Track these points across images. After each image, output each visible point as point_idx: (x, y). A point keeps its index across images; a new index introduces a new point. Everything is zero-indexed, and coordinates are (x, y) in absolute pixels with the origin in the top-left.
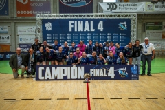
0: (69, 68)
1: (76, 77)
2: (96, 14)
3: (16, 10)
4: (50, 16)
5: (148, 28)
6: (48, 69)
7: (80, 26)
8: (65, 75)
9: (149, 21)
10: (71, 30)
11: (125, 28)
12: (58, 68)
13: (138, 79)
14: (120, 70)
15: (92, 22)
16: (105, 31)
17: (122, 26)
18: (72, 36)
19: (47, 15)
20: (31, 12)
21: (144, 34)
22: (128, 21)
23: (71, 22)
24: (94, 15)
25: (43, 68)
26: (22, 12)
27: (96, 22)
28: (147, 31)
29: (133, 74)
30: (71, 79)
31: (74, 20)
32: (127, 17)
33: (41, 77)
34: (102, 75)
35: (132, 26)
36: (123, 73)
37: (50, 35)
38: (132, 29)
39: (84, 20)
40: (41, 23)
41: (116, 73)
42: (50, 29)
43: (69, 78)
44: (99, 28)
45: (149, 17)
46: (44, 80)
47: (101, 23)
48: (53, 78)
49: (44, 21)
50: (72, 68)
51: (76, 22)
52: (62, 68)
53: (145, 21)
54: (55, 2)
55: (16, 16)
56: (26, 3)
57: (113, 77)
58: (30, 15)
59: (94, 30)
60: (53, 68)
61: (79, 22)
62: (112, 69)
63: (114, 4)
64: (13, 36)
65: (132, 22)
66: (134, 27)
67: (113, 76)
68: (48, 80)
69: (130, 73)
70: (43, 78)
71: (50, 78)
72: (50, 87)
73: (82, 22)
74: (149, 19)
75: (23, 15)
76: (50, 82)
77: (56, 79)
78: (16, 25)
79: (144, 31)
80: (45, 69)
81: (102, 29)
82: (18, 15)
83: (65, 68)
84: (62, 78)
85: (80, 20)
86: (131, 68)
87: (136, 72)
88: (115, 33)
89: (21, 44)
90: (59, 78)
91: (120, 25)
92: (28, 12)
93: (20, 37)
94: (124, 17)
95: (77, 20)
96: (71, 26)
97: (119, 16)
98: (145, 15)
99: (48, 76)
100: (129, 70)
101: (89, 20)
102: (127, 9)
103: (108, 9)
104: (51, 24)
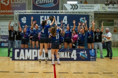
0: (39, 50)
2: (62, 11)
4: (25, 12)
6: (22, 51)
8: (36, 56)
9: (103, 19)
10: (41, 23)
12: (30, 50)
13: (95, 60)
15: (58, 17)
19: (22, 12)
20: (11, 11)
22: (87, 17)
23: (41, 17)
24: (60, 12)
25: (18, 50)
26: (4, 11)
31: (44, 15)
32: (86, 14)
33: (16, 58)
34: (66, 56)
35: (90, 20)
41: (78, 55)
42: (25, 22)
45: (103, 16)
46: (19, 60)
47: (66, 18)
48: (26, 59)
51: (45, 17)
52: (34, 51)
53: (100, 19)
54: (29, 4)
56: (7, 4)
57: (75, 59)
58: (10, 13)
59: (60, 23)
60: (26, 51)
61: (48, 17)
62: (74, 52)
63: (76, 5)
65: (90, 17)
66: (92, 21)
67: (75, 57)
68: (22, 60)
69: (89, 55)
70: (18, 58)
71: (24, 59)
72: (23, 65)
74: (104, 17)
75: (5, 13)
77: (28, 60)
79: (100, 27)
80: (20, 51)
83: (36, 51)
84: (33, 59)
85: (49, 15)
86: (90, 51)
87: (94, 55)
89: (2, 36)
90: (30, 59)
91: (81, 19)
92: (9, 11)
94: (84, 14)
95: (47, 15)
98: (100, 14)
99: (22, 56)
102: (86, 9)
103: (71, 9)
104: (25, 18)
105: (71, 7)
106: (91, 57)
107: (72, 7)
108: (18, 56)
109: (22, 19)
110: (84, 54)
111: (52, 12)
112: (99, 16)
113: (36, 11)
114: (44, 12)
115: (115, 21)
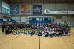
5: (58, 18)
27: (42, 18)
88: (47, 21)
96: (36, 19)
115: (63, 17)
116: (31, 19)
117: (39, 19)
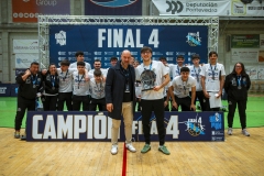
0: (90, 117)
1: (103, 136)
3: (10, 11)
4: (64, 20)
5: (235, 45)
6: (50, 118)
7: (117, 39)
8: (83, 130)
9: (237, 32)
10: (100, 45)
11: (198, 42)
12: (70, 117)
13: (223, 140)
14: (190, 123)
15: (138, 31)
16: (162, 48)
17: (193, 38)
18: (103, 56)
21: (228, 55)
22: (204, 31)
23: (101, 31)
24: (145, 19)
25: (40, 117)
26: (21, 15)
27: (146, 32)
28: (233, 50)
29: (214, 129)
30: (94, 140)
31: (107, 27)
33: (36, 135)
34: (154, 131)
35: (210, 39)
36: (195, 129)
37: (64, 53)
38: (210, 45)
39: (125, 28)
40: (47, 32)
41: (182, 127)
42: (63, 43)
43: (90, 136)
44: (150, 42)
45: (237, 26)
46: (42, 140)
47: (155, 33)
48: (60, 137)
49: (54, 30)
50: (97, 118)
51: (110, 31)
52: (77, 117)
53: (230, 33)
55: (10, 21)
57: (175, 136)
59: (142, 46)
60: (60, 117)
61: (115, 31)
62: (174, 120)
63: (178, 2)
64: (6, 55)
65: (210, 32)
66: (213, 42)
67: (175, 133)
68: (50, 139)
69: (208, 128)
70: (39, 136)
71: (54, 137)
73: (121, 31)
74: (238, 29)
75: (23, 20)
76: (53, 144)
77: (65, 139)
78: (11, 37)
79: (229, 50)
80: (45, 118)
81: (156, 44)
82: (15, 20)
83: (83, 117)
84: (77, 137)
85: (118, 27)
88: (180, 51)
89: (19, 70)
90: (70, 137)
91: (190, 36)
92: (32, 16)
93: (17, 57)
94: (196, 24)
95: (113, 27)
96: (101, 38)
97: (186, 21)
98: (231, 21)
99: (49, 132)
100: (206, 123)
101: (134, 29)
102: (200, 10)
103: (168, 11)
104: (64, 34)
105: (167, 6)
106: (213, 133)
107: (171, 7)
108: (41, 130)
109: (57, 36)
110: (197, 125)
111: (125, 21)
112: (227, 25)
113: (88, 17)
114: (106, 21)
115: (262, 37)
116: (61, 39)
117: (118, 35)
